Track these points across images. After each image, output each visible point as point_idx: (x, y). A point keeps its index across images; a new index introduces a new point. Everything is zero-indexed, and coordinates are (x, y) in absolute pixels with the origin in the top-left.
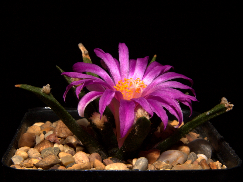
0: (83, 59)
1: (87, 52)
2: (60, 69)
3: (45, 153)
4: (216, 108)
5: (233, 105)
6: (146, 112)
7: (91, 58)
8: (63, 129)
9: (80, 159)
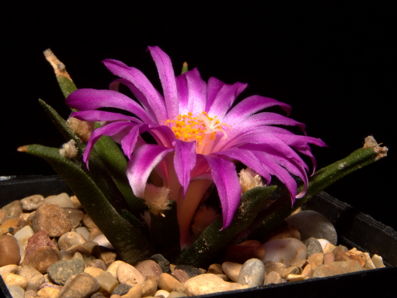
0: (58, 80)
1: (63, 66)
2: (48, 106)
3: (59, 273)
4: (356, 155)
5: (385, 149)
6: (258, 176)
7: (71, 77)
8: (51, 220)
9: (130, 276)
